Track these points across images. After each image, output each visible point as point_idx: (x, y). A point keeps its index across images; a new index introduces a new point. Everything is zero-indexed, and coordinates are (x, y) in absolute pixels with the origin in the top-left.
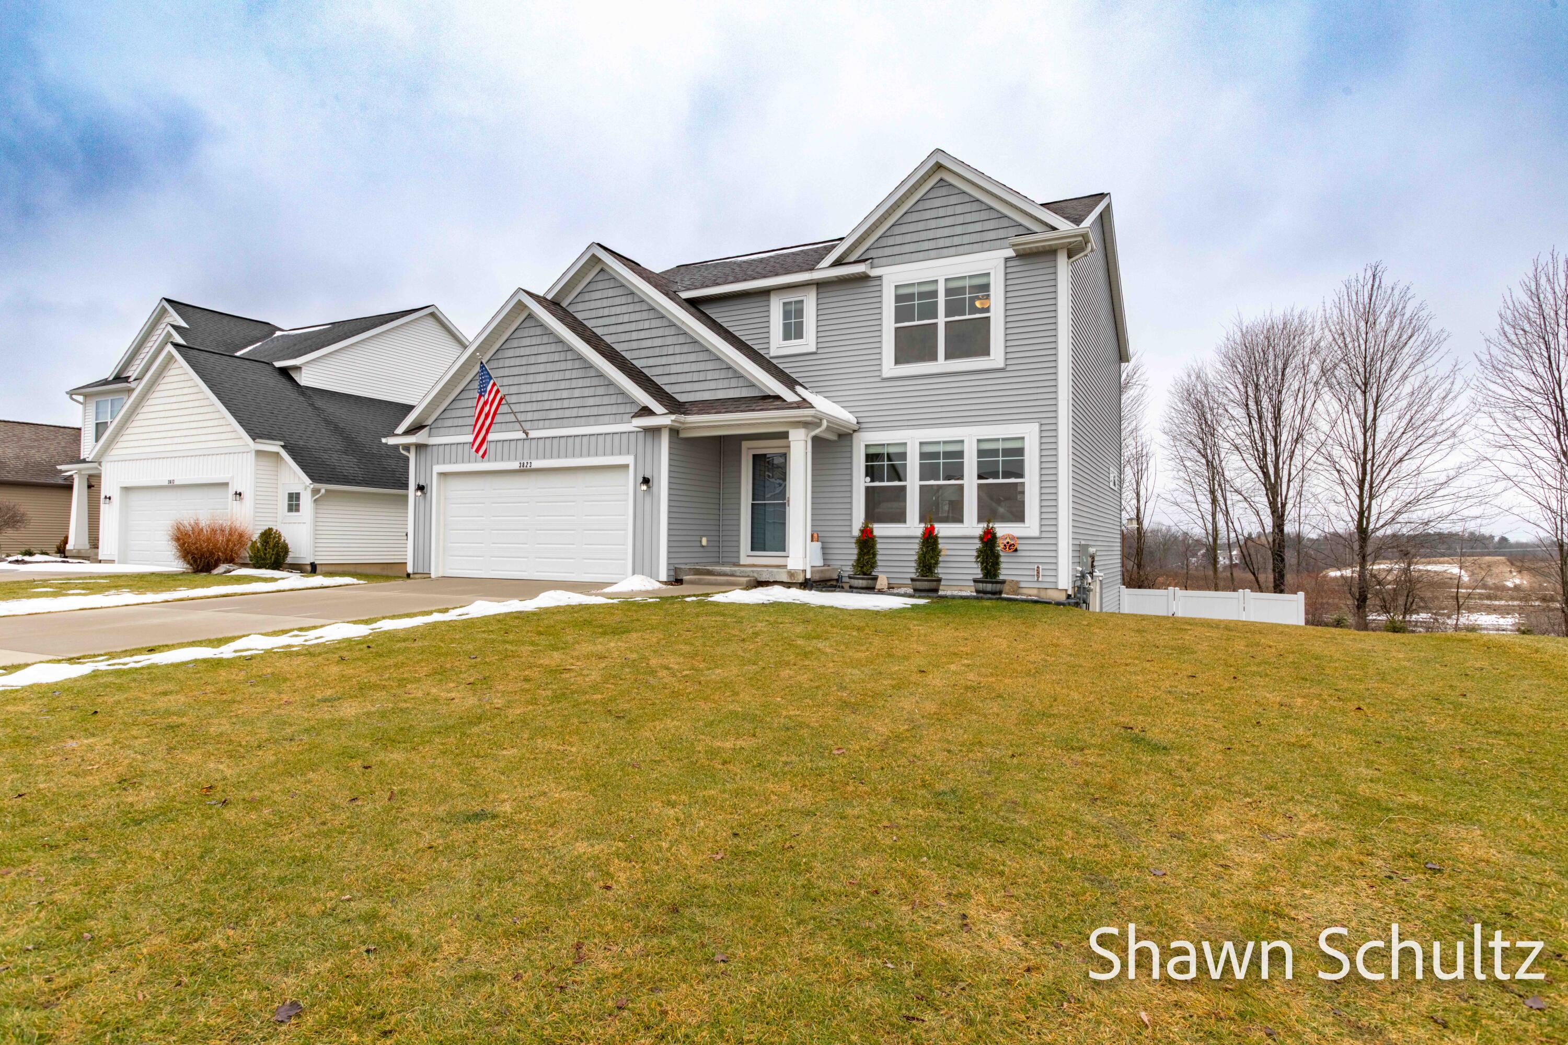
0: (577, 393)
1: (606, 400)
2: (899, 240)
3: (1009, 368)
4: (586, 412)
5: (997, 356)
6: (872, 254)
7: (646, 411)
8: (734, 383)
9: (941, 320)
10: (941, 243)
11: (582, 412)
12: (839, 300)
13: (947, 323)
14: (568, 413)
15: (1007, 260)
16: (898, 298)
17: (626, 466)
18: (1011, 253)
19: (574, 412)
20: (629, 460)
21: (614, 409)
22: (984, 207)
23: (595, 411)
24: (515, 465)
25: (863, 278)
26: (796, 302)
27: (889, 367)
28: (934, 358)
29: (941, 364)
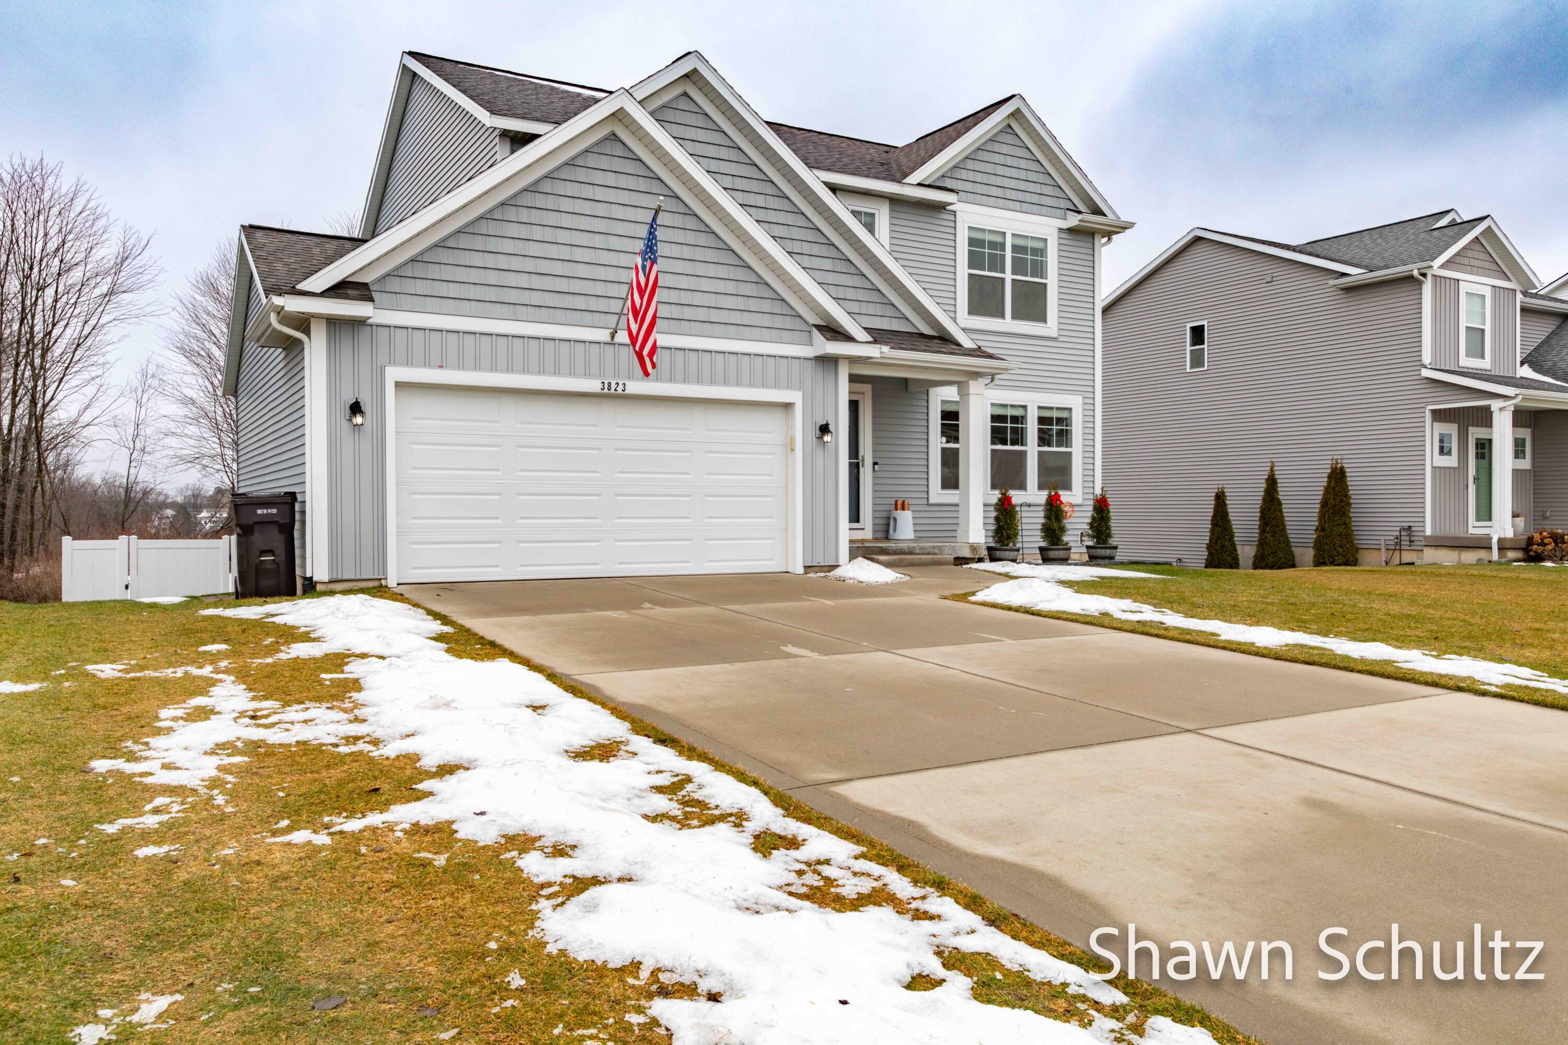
0: (706, 285)
1: (753, 305)
2: (971, 176)
3: (1061, 339)
4: (724, 316)
5: (1052, 324)
6: (949, 183)
7: (833, 331)
9: (1008, 276)
10: (1009, 194)
11: (715, 316)
12: (914, 224)
13: (1013, 280)
14: (687, 313)
15: (1060, 230)
16: (972, 242)
17: (788, 406)
18: (1065, 225)
19: (702, 314)
20: (794, 396)
21: (766, 320)
22: (1042, 170)
23: (736, 318)
24: (593, 385)
25: (940, 207)
26: (866, 214)
27: (963, 316)
29: (1009, 323)
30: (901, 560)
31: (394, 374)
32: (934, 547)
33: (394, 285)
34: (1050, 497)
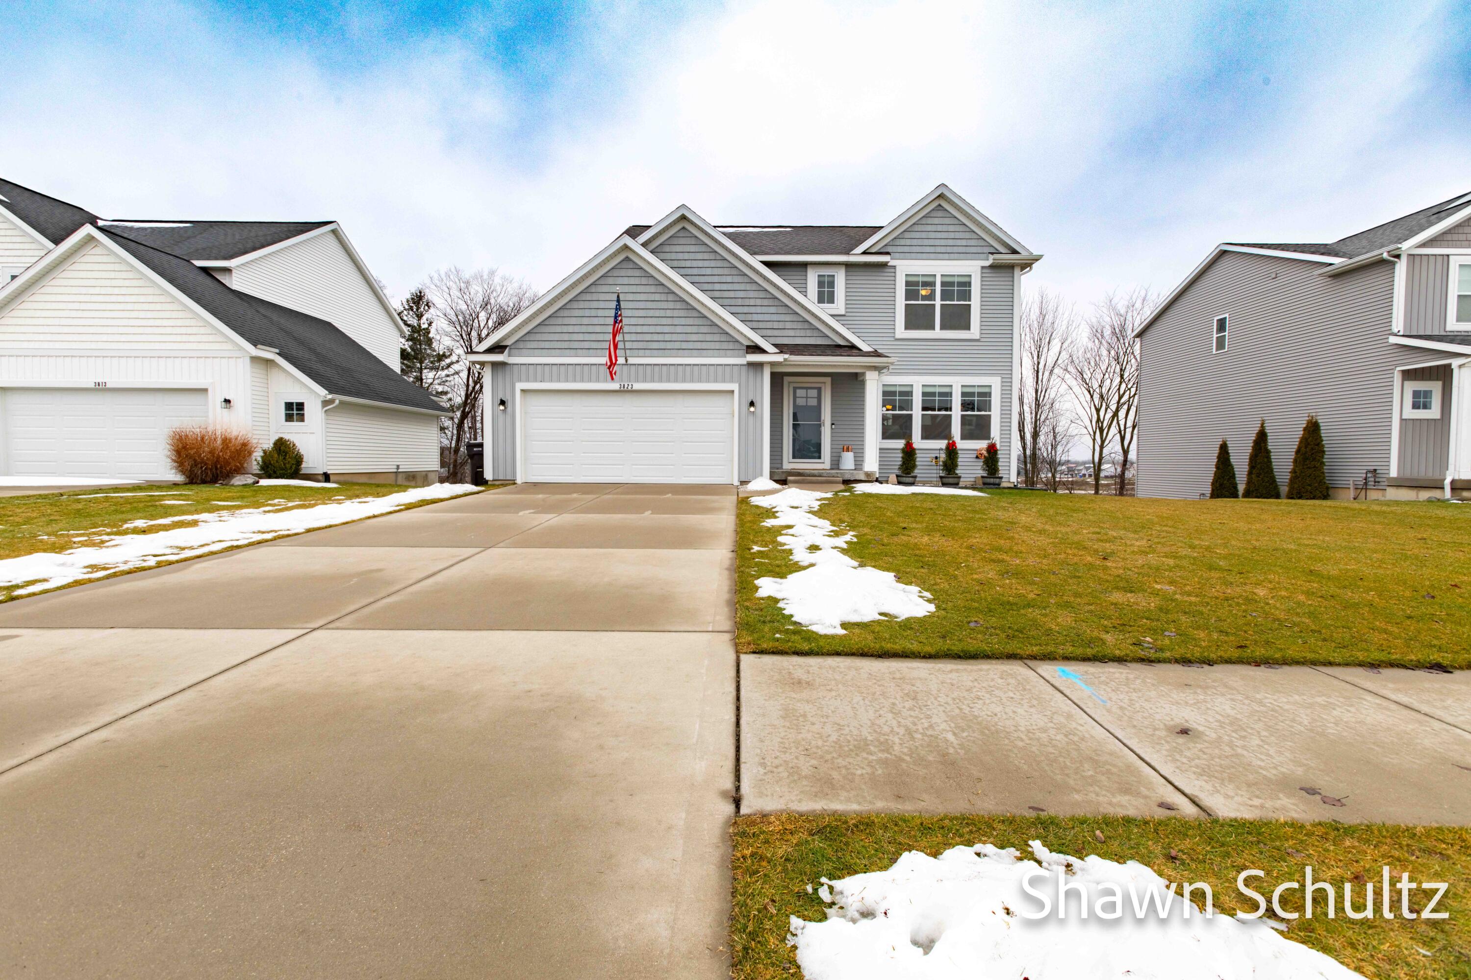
0: (679, 329)
1: (709, 337)
2: (908, 242)
3: (982, 340)
4: (690, 345)
5: (975, 331)
6: (889, 249)
7: (756, 349)
8: (809, 333)
9: (938, 302)
10: (939, 249)
11: (684, 345)
12: (863, 280)
13: (942, 305)
14: (669, 345)
15: (983, 268)
16: (908, 284)
17: (733, 392)
18: (987, 263)
19: (677, 345)
20: (734, 387)
21: (718, 345)
22: (968, 230)
23: (698, 345)
24: (615, 386)
25: (884, 265)
26: (828, 276)
27: (901, 331)
28: (933, 328)
29: (937, 333)
30: (803, 479)
31: (519, 386)
32: (837, 473)
33: (521, 345)
34: (949, 444)
